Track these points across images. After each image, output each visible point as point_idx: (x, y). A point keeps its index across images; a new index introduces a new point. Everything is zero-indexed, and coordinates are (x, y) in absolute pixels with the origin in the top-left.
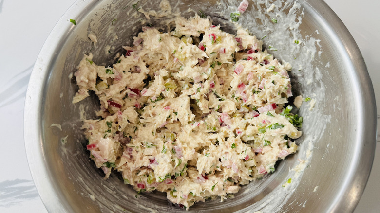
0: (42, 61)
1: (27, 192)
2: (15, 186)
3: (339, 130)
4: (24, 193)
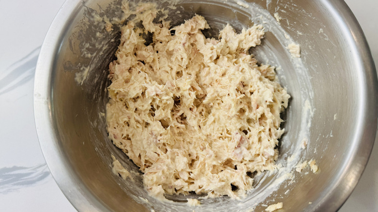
2: (12, 173)
4: (22, 180)
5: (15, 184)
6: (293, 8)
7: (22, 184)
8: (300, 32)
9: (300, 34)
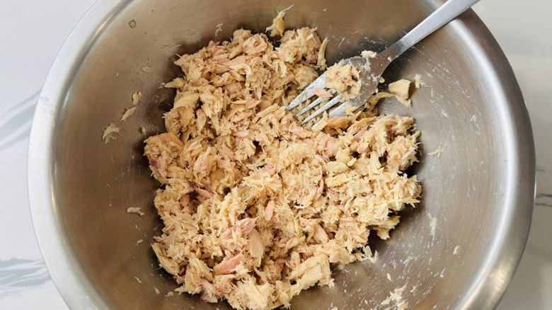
0: (47, 100)
1: (27, 278)
2: (11, 268)
3: (482, 163)
4: (23, 278)
5: (14, 285)
6: (443, 75)
7: (26, 284)
8: (446, 112)
9: (445, 115)
